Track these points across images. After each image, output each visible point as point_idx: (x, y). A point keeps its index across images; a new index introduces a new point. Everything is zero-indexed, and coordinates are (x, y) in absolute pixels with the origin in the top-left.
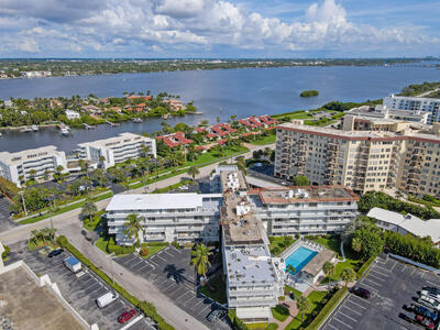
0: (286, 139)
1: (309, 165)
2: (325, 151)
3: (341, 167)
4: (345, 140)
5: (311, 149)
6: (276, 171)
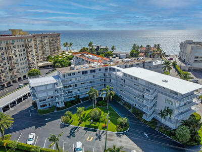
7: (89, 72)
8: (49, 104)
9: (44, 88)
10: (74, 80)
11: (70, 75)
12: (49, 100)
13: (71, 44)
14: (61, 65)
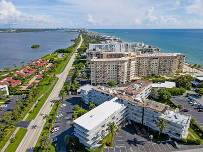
0: (96, 67)
1: (109, 76)
2: (116, 68)
3: (123, 73)
4: (124, 62)
5: (109, 68)
6: (92, 83)
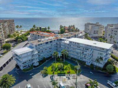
7: (49, 43)
8: (28, 65)
9: (26, 55)
10: (41, 48)
11: (39, 45)
12: (28, 62)
13: (21, 27)
14: (22, 39)
